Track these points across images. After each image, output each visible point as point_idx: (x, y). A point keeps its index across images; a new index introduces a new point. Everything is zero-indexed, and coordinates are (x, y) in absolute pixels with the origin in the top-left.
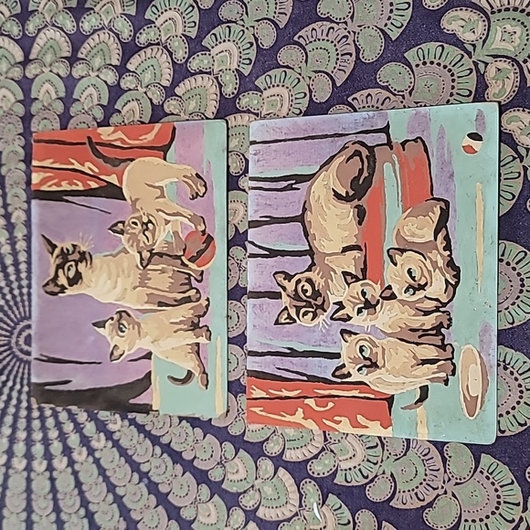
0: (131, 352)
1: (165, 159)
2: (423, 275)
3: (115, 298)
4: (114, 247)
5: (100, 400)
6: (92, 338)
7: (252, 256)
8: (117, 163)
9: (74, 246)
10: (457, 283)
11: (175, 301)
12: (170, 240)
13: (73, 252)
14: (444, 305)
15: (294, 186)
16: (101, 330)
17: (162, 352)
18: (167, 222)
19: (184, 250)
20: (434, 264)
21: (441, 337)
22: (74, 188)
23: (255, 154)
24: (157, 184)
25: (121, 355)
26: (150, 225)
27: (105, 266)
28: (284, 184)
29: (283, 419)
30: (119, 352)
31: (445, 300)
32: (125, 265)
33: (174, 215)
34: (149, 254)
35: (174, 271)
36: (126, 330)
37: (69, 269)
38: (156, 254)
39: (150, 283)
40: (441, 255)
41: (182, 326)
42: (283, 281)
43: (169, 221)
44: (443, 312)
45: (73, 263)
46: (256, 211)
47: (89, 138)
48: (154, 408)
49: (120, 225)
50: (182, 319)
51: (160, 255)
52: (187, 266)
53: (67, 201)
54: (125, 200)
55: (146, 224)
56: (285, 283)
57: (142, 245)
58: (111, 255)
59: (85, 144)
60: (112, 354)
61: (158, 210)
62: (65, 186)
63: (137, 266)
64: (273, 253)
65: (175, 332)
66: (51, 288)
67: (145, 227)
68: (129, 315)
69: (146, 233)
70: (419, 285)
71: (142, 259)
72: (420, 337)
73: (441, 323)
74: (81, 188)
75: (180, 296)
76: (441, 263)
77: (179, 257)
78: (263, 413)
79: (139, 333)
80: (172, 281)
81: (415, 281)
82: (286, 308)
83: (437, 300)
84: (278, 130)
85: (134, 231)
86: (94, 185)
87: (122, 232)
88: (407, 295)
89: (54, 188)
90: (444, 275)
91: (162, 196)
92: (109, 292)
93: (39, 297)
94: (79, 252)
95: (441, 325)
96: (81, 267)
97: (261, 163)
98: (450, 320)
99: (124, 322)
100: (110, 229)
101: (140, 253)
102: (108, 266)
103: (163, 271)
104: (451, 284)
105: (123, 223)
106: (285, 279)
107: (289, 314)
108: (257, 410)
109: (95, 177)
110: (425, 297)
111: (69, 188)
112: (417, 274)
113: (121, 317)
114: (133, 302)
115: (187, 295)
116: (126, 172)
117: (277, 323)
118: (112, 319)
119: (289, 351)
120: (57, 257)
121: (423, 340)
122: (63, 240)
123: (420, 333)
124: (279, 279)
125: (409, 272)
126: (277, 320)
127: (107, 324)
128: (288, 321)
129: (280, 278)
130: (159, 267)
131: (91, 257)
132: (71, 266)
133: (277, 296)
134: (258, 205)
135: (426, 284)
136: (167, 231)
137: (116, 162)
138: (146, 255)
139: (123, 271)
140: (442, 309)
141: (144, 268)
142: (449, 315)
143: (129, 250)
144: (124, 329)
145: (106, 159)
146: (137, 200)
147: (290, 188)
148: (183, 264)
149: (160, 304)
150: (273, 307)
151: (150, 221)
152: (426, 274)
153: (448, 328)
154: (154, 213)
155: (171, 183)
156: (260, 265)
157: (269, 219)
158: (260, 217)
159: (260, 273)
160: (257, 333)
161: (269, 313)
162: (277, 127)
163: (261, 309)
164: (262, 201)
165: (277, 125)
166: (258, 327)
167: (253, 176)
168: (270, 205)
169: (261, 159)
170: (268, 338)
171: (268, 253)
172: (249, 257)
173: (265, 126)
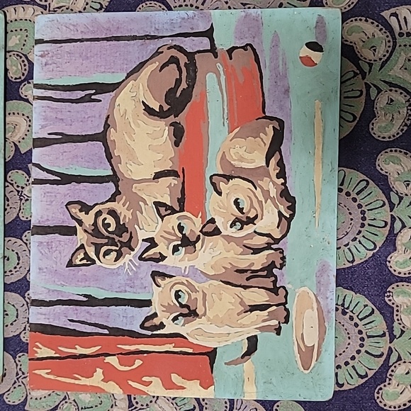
2: (252, 206)
7: (39, 182)
10: (292, 216)
14: (277, 241)
15: (93, 97)
20: (266, 194)
21: (273, 279)
23: (41, 56)
28: (80, 94)
29: (77, 382)
31: (277, 235)
40: (274, 183)
42: (79, 214)
44: (276, 250)
46: (43, 127)
56: (82, 216)
64: (65, 179)
70: (248, 218)
72: (248, 279)
73: (273, 262)
76: (273, 193)
78: (51, 377)
81: (243, 213)
82: (82, 247)
83: (268, 235)
84: (72, 27)
88: (234, 229)
90: (277, 207)
95: (273, 265)
97: (51, 67)
98: (283, 258)
104: (285, 217)
106: (81, 211)
107: (86, 253)
108: (43, 373)
110: (255, 232)
112: (245, 205)
117: (70, 264)
119: (85, 299)
121: (253, 282)
123: (249, 274)
124: (73, 211)
125: (236, 202)
126: (71, 260)
128: (85, 262)
129: (75, 210)
133: (71, 231)
134: (46, 119)
135: (256, 217)
140: (274, 246)
142: (282, 253)
147: (88, 99)
150: (65, 245)
152: (256, 205)
153: (281, 269)
156: (48, 192)
157: (61, 137)
158: (49, 134)
159: (48, 203)
160: (44, 277)
161: (60, 253)
162: (70, 24)
163: (50, 247)
164: (52, 114)
165: (71, 21)
166: (45, 270)
167: (40, 83)
168: (62, 119)
169: (50, 62)
170: (59, 283)
171: (59, 179)
172: (33, 183)
173: (56, 22)
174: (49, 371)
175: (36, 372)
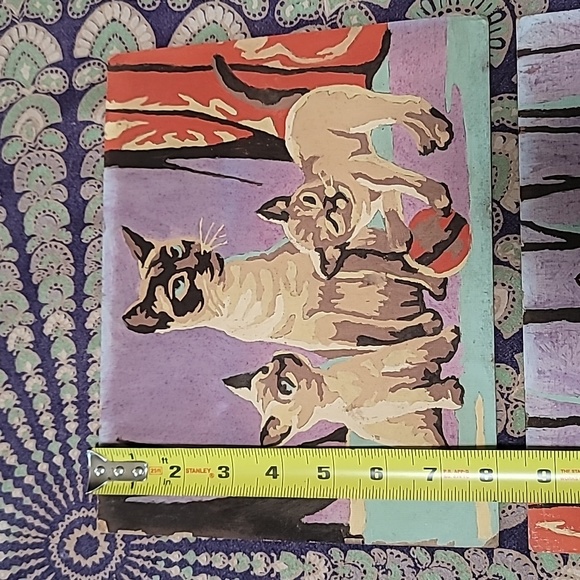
0: (304, 429)
1: (369, 87)
3: (270, 332)
4: (268, 244)
5: (240, 519)
6: (223, 406)
7: (532, 247)
8: (275, 97)
9: (187, 245)
11: (392, 334)
12: (380, 226)
13: (185, 255)
16: (242, 392)
17: (368, 428)
18: (374, 196)
19: (409, 244)
22: (189, 143)
23: (529, 72)
24: (353, 131)
25: (284, 436)
26: (340, 203)
27: (250, 275)
30: (280, 429)
32: (291, 274)
33: (387, 182)
34: (337, 253)
35: (389, 280)
36: (294, 390)
37: (176, 285)
38: (354, 251)
39: (341, 304)
41: (406, 380)
43: (379, 194)
45: (185, 274)
46: (535, 169)
47: (218, 58)
48: (352, 532)
49: (281, 205)
50: (406, 365)
51: (362, 253)
52: (415, 271)
53: (175, 167)
54: (290, 159)
55: (333, 200)
57: (324, 236)
58: (262, 257)
59: (210, 68)
60: (265, 433)
61: (356, 176)
62: (171, 141)
63: (315, 274)
64: (573, 241)
65: (393, 390)
66: (140, 319)
67: (329, 205)
68: (299, 363)
69: (333, 216)
71: (324, 262)
74: (201, 142)
75: (401, 325)
77: (399, 256)
78: (565, 532)
79: (321, 393)
80: (387, 299)
84: (573, 29)
85: (307, 213)
86: (227, 137)
87: (284, 216)
89: (149, 146)
91: (365, 150)
92: (258, 321)
93: (116, 336)
94: (197, 254)
96: (202, 281)
97: (545, 85)
99: (289, 375)
100: (258, 212)
101: (321, 251)
102: (257, 276)
103: (366, 282)
105: (287, 200)
108: (552, 526)
109: (230, 123)
111: (178, 144)
113: (283, 366)
114: (306, 339)
115: (415, 322)
116: (292, 114)
118: (265, 370)
120: (153, 264)
122: (165, 235)
127: (254, 381)
130: (360, 275)
131: (221, 262)
132: (182, 278)
134: (539, 158)
136: (373, 212)
137: (271, 97)
138: (333, 253)
139: (287, 284)
141: (330, 277)
143: (298, 247)
144: (289, 388)
145: (252, 93)
146: (315, 158)
148: (407, 268)
149: (363, 340)
151: (340, 195)
154: (349, 180)
155: (382, 127)
156: (548, 261)
157: (563, 181)
158: (545, 179)
159: (548, 276)
160: (546, 384)
161: (571, 347)
162: (571, 24)
163: (554, 340)
164: (549, 150)
165: (571, 21)
166: (548, 374)
167: (528, 108)
168: (565, 157)
169: (542, 79)
170: (572, 392)
171: (564, 241)
172: (523, 249)
173: (548, 23)
174: (563, 523)
175: (541, 525)
